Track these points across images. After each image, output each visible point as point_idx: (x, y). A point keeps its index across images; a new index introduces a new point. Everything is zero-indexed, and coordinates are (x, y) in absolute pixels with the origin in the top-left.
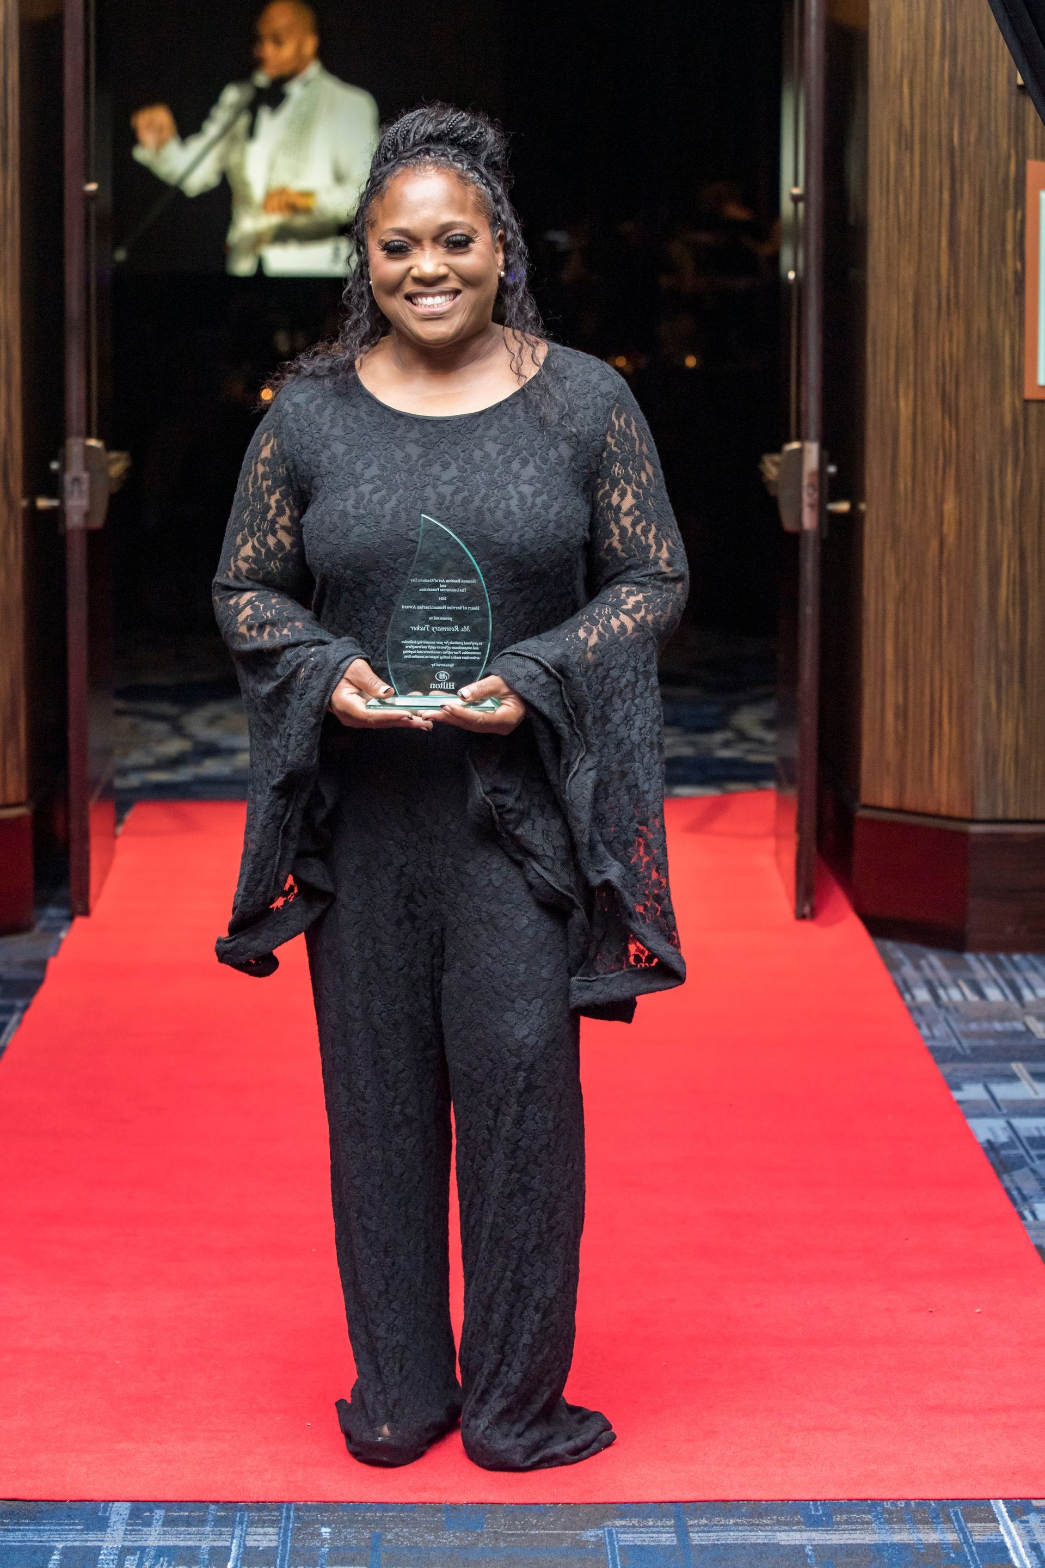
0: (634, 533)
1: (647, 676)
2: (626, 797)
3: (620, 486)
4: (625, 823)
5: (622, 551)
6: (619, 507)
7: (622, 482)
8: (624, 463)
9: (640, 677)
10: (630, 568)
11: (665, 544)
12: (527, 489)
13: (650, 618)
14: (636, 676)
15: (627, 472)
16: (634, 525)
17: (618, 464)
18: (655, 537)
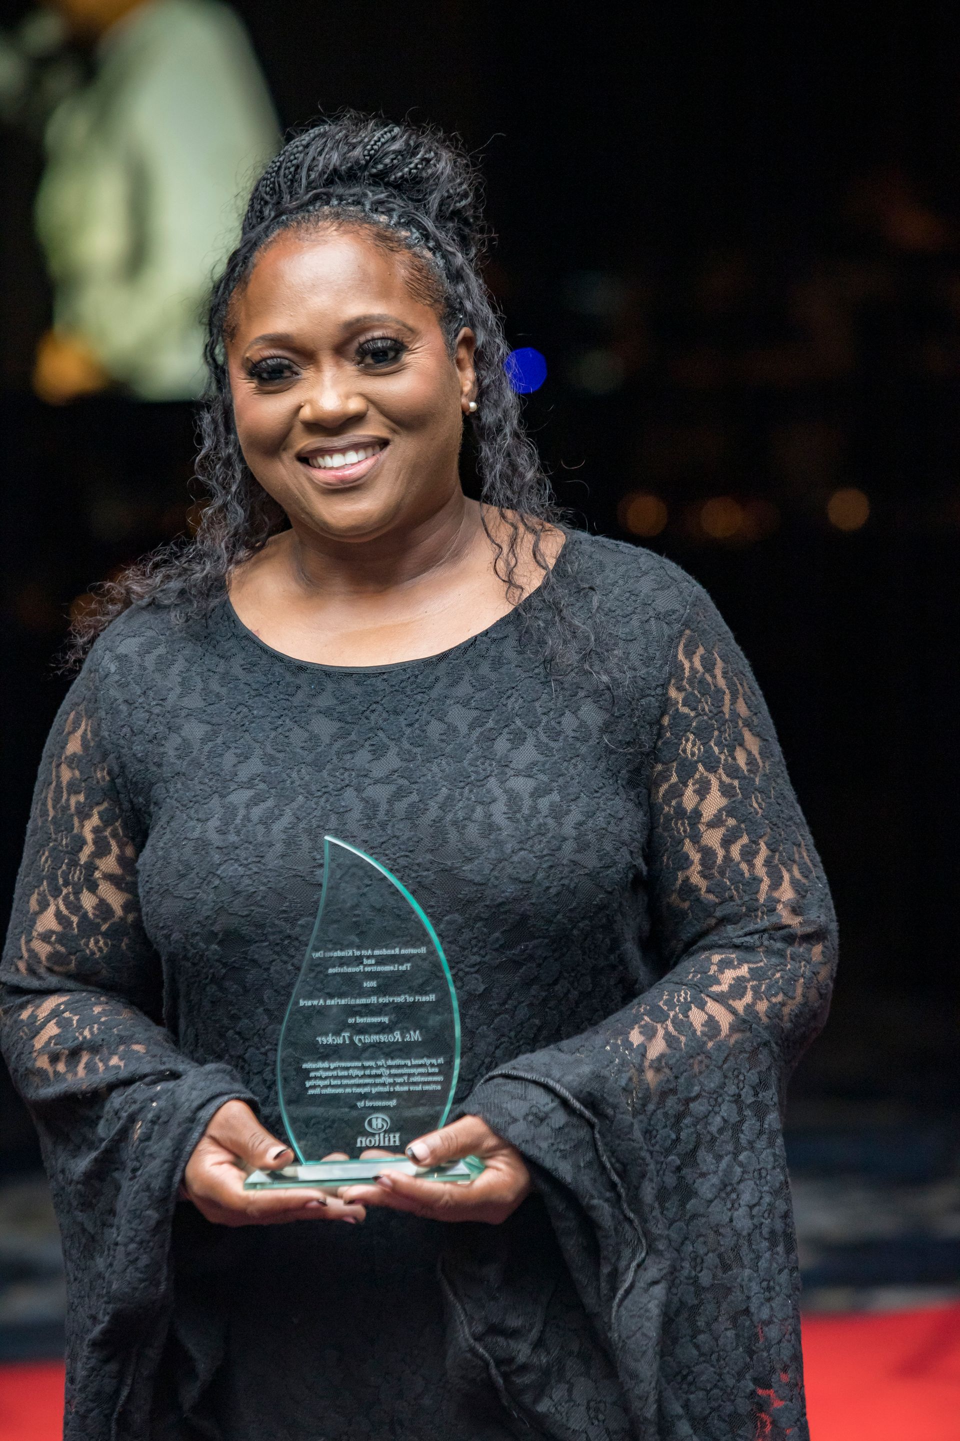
0: (727, 858)
1: (760, 1111)
2: (730, 1334)
3: (697, 776)
5: (709, 891)
6: (698, 813)
7: (700, 767)
8: (703, 734)
9: (748, 1113)
10: (724, 921)
11: (786, 876)
12: (522, 785)
13: (762, 1006)
14: (740, 1111)
15: (709, 751)
16: (727, 843)
17: (692, 737)
18: (768, 862)
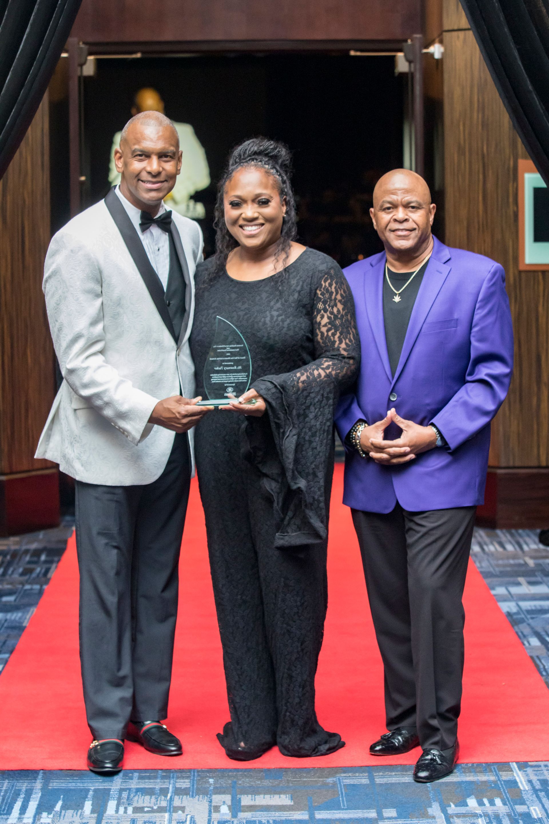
0: (328, 335)
1: (328, 398)
2: (311, 453)
3: (321, 313)
4: (309, 464)
5: (322, 343)
6: (320, 323)
7: (322, 311)
8: (325, 303)
9: (324, 399)
10: (326, 351)
11: (344, 341)
12: (275, 313)
13: (334, 373)
14: (323, 398)
15: (325, 307)
16: (328, 331)
17: (321, 303)
18: (339, 337)
